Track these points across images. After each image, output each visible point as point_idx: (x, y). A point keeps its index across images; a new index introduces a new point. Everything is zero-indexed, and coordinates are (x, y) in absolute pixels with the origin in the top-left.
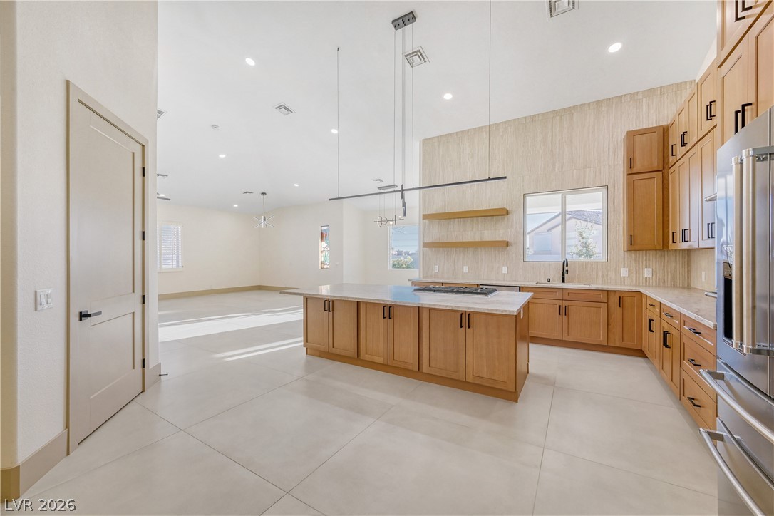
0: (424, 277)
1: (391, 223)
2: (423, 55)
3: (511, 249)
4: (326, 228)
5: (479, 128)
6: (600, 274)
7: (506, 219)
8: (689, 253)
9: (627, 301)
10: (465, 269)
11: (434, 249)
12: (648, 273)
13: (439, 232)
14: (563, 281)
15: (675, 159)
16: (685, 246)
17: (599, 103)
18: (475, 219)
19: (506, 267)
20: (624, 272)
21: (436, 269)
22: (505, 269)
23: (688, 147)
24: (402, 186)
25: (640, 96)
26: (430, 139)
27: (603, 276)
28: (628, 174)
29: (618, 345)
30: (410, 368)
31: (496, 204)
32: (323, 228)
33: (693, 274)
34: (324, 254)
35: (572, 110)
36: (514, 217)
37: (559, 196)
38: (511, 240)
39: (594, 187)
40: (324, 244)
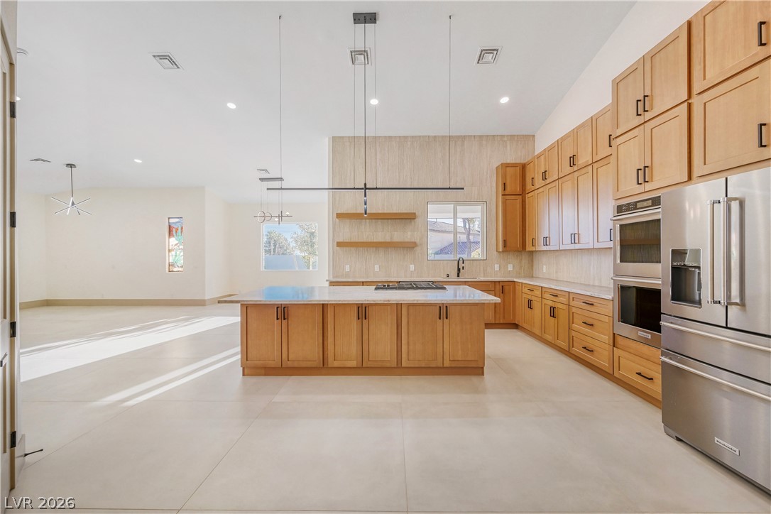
0: (334, 277)
1: (277, 219)
2: (369, 56)
3: (418, 249)
4: (177, 220)
5: (390, 137)
6: (482, 269)
7: (413, 222)
8: (532, 253)
9: (506, 288)
10: (377, 268)
11: (345, 249)
12: (510, 268)
13: (349, 232)
14: (458, 276)
15: (533, 188)
16: (533, 249)
17: (481, 137)
18: (386, 221)
19: (413, 265)
20: (497, 267)
21: (347, 268)
22: (412, 267)
23: (548, 181)
24: (365, 184)
25: (505, 139)
26: (340, 137)
27: (484, 270)
28: (503, 195)
29: (501, 322)
30: (388, 365)
31: (403, 209)
32: (172, 221)
33: (534, 267)
34: (173, 253)
35: (463, 138)
36: (419, 221)
37: (451, 206)
38: (418, 241)
39: (477, 202)
40: (173, 241)
